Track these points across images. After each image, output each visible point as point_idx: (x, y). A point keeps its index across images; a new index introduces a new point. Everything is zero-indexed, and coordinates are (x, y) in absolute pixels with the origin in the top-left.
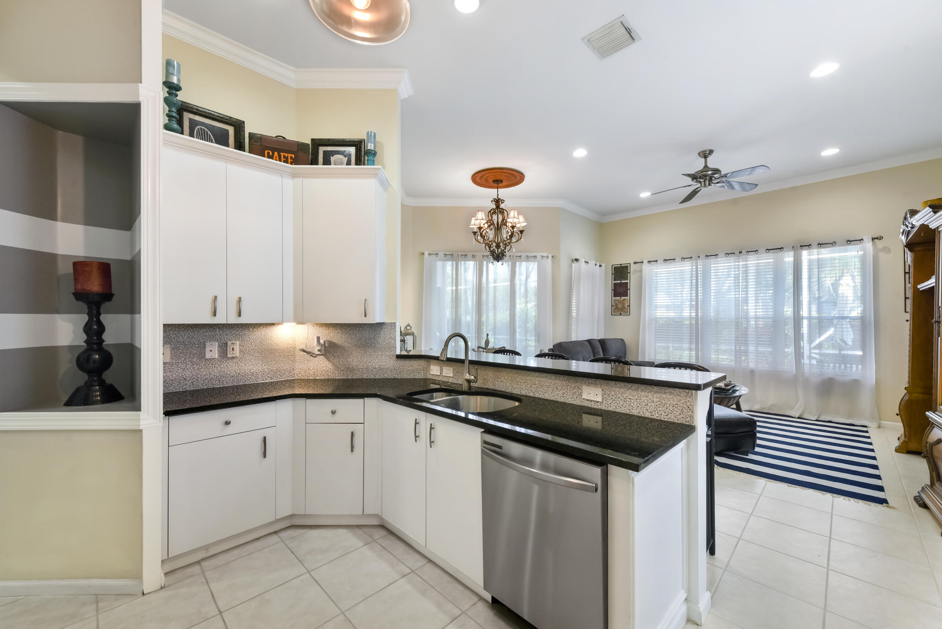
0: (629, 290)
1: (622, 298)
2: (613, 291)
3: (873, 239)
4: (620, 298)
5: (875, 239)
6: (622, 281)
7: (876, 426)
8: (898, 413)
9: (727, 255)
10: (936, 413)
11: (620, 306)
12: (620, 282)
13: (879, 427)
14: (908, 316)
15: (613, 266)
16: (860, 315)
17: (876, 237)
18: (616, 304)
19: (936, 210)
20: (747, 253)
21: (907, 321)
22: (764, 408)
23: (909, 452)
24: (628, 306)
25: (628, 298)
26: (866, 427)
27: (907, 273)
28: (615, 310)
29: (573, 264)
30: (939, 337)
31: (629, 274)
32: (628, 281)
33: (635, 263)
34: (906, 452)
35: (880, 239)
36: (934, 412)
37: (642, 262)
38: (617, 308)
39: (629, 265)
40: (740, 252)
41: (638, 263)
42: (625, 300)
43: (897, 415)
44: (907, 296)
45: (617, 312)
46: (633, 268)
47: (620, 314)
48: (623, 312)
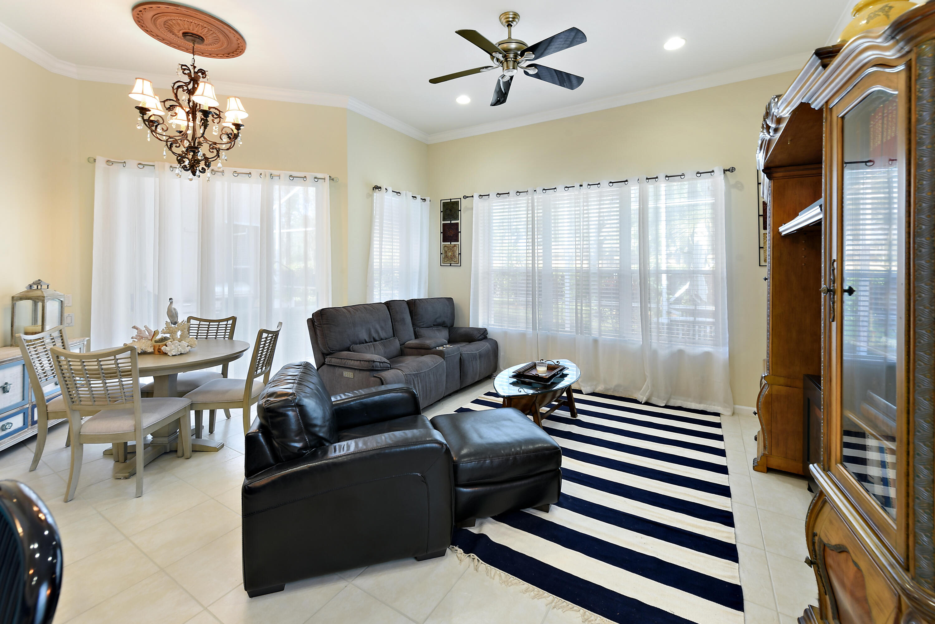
0: (460, 234)
1: (452, 243)
2: (442, 234)
3: (725, 171)
4: (449, 243)
5: (727, 171)
6: (452, 222)
7: (730, 413)
8: (756, 412)
9: (567, 189)
10: (829, 473)
11: (450, 254)
12: (449, 222)
13: (733, 414)
14: (765, 272)
15: (442, 202)
16: (711, 269)
17: (728, 169)
18: (446, 252)
19: (826, 61)
20: (589, 186)
21: (766, 279)
22: (608, 390)
23: (770, 470)
24: (459, 254)
25: (459, 243)
26: (717, 414)
27: (761, 215)
28: (444, 259)
29: (375, 194)
30: (833, 321)
31: (460, 212)
32: (459, 221)
33: (465, 197)
34: (766, 470)
35: (732, 172)
36: (824, 470)
37: (473, 196)
38: (446, 256)
39: (459, 200)
40: (581, 186)
41: (468, 197)
42: (455, 246)
43: (755, 413)
44: (761, 246)
45: (447, 262)
46: (464, 204)
47: (450, 264)
48: (453, 262)
